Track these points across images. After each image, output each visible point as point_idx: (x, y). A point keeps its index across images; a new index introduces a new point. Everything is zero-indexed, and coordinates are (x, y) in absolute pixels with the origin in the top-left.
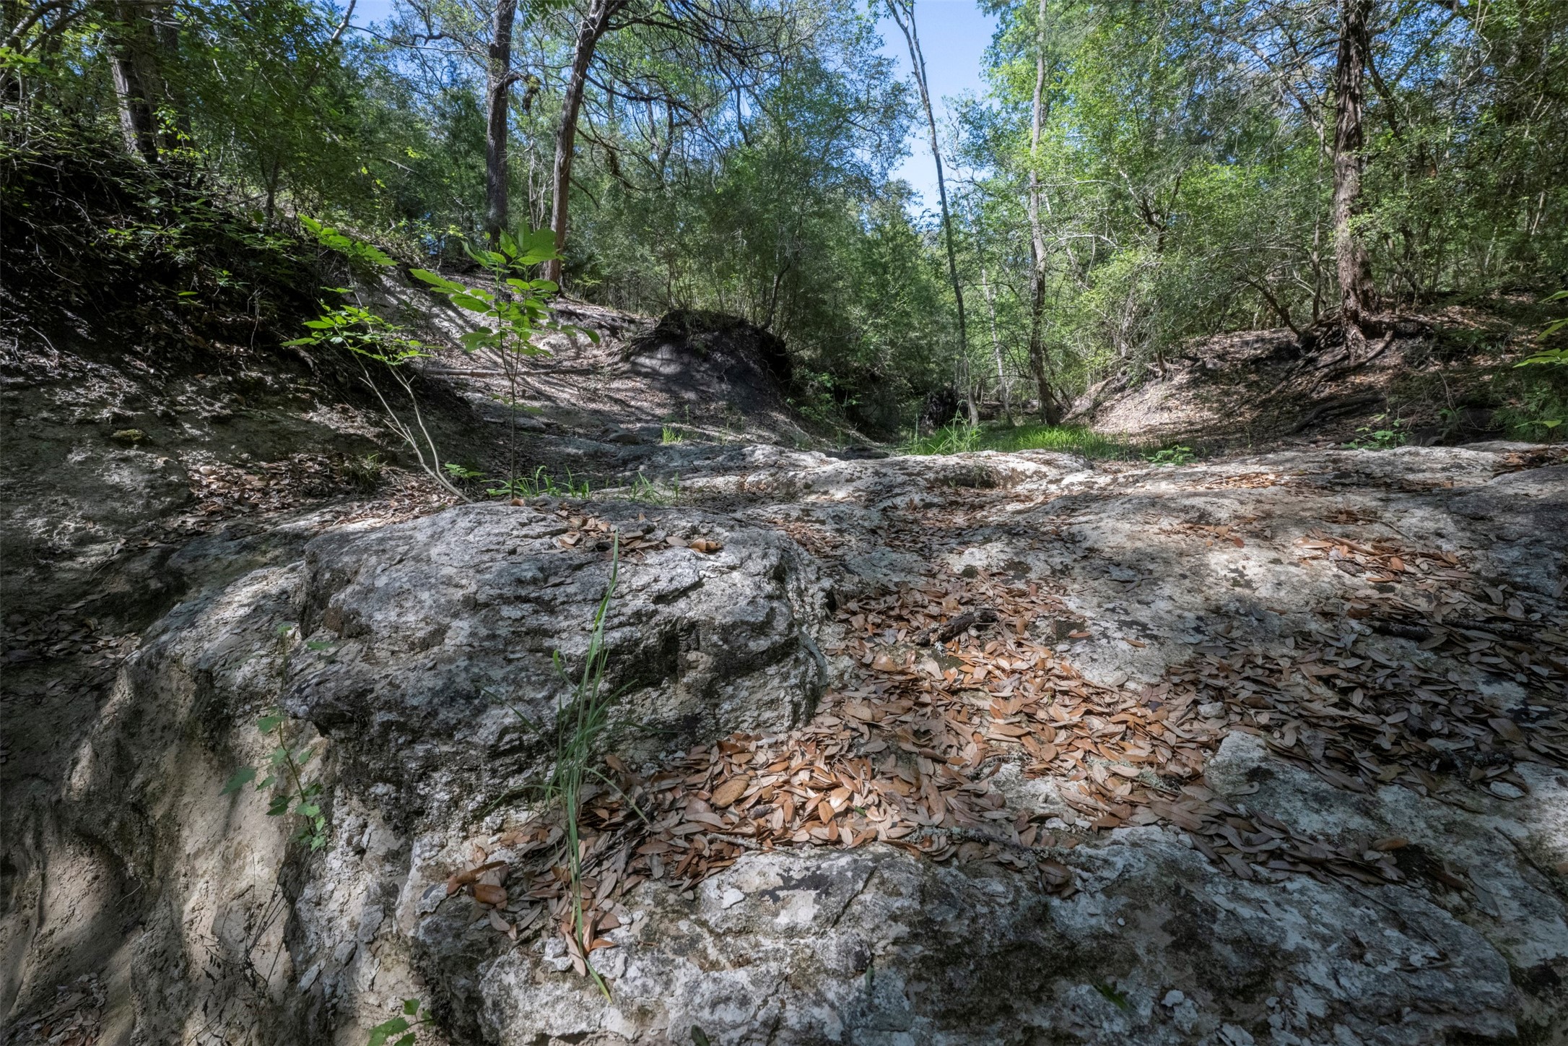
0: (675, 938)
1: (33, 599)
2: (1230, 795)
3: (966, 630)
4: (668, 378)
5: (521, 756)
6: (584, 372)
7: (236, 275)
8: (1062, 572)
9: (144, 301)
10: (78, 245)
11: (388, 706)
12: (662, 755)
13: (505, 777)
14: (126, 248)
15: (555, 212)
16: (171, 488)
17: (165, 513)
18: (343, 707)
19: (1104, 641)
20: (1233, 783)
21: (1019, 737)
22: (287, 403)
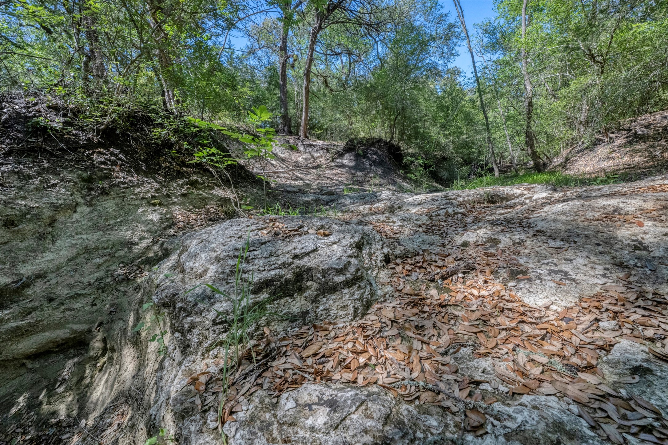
0: (262, 422)
1: (127, 259)
2: (615, 382)
3: (456, 273)
4: (350, 168)
5: (226, 325)
6: (316, 168)
7: (190, 143)
8: (519, 243)
9: (162, 156)
10: (144, 140)
11: (182, 300)
12: (289, 329)
13: (219, 334)
14: (157, 139)
15: (304, 106)
16: (168, 220)
17: (165, 229)
18: (167, 300)
19: (538, 281)
20: (619, 374)
21: (476, 333)
22: (205, 188)
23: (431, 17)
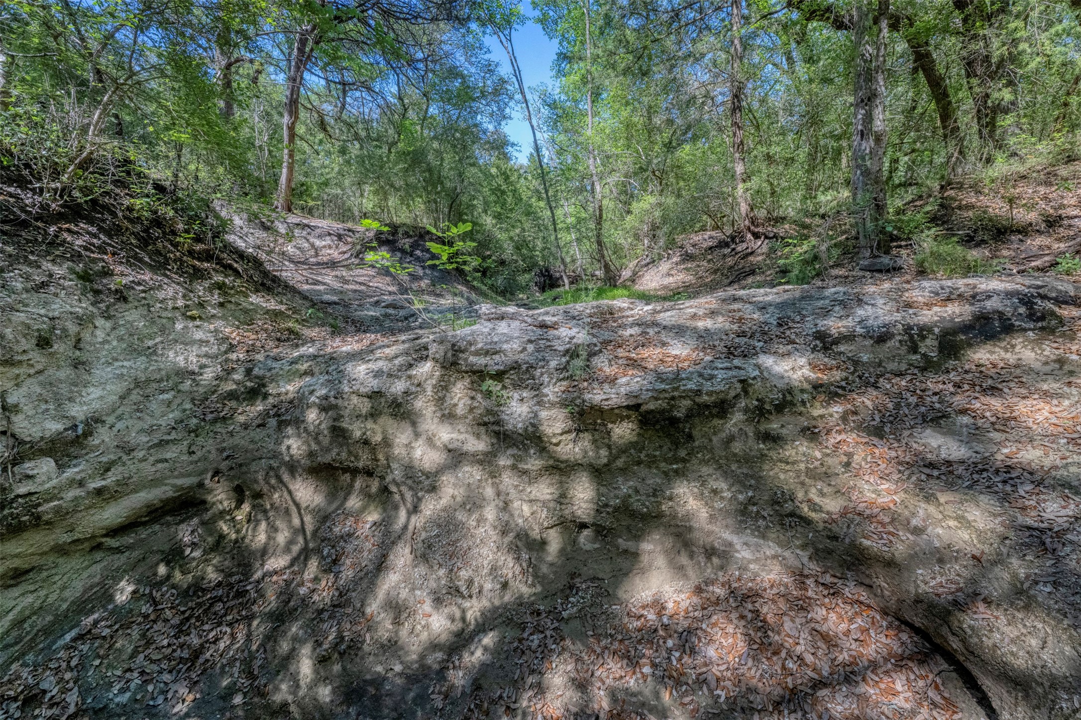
6: (330, 266)
15: (286, 157)
16: (223, 340)
23: (473, 59)
